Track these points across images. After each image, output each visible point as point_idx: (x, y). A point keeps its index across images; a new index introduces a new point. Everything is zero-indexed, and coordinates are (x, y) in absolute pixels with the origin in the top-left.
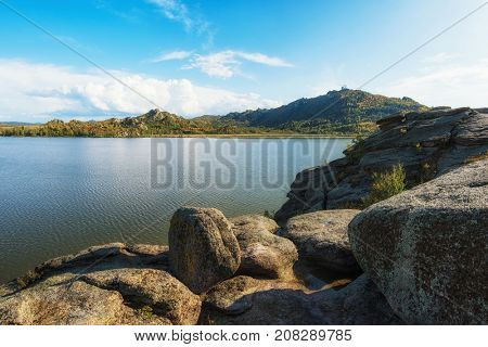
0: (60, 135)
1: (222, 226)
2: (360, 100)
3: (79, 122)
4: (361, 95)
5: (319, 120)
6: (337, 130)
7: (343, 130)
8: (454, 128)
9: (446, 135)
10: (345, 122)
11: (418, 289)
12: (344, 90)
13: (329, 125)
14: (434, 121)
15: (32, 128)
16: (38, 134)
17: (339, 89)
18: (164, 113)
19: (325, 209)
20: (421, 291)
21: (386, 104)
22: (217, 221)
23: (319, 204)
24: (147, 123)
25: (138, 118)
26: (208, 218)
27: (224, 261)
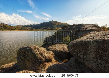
1: (38, 50)
2: (56, 23)
4: (56, 22)
5: (47, 27)
6: (51, 29)
7: (53, 30)
8: (79, 28)
9: (78, 29)
10: (53, 28)
11: (98, 60)
12: (53, 21)
13: (49, 28)
14: (75, 27)
17: (51, 21)
19: (52, 45)
20: (99, 61)
21: (61, 24)
22: (36, 48)
23: (51, 44)
26: (34, 48)
27: (41, 59)
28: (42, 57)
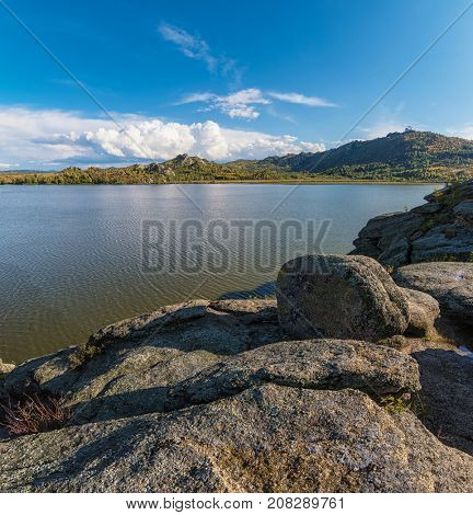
0: (77, 183)
1: (382, 278)
2: (429, 142)
3: (98, 169)
5: (375, 165)
6: (398, 176)
7: (406, 176)
10: (408, 167)
12: (409, 132)
13: (388, 170)
15: (45, 175)
16: (53, 182)
18: (193, 158)
22: (376, 271)
24: (174, 169)
25: (164, 164)
27: (393, 320)
28: (399, 311)
